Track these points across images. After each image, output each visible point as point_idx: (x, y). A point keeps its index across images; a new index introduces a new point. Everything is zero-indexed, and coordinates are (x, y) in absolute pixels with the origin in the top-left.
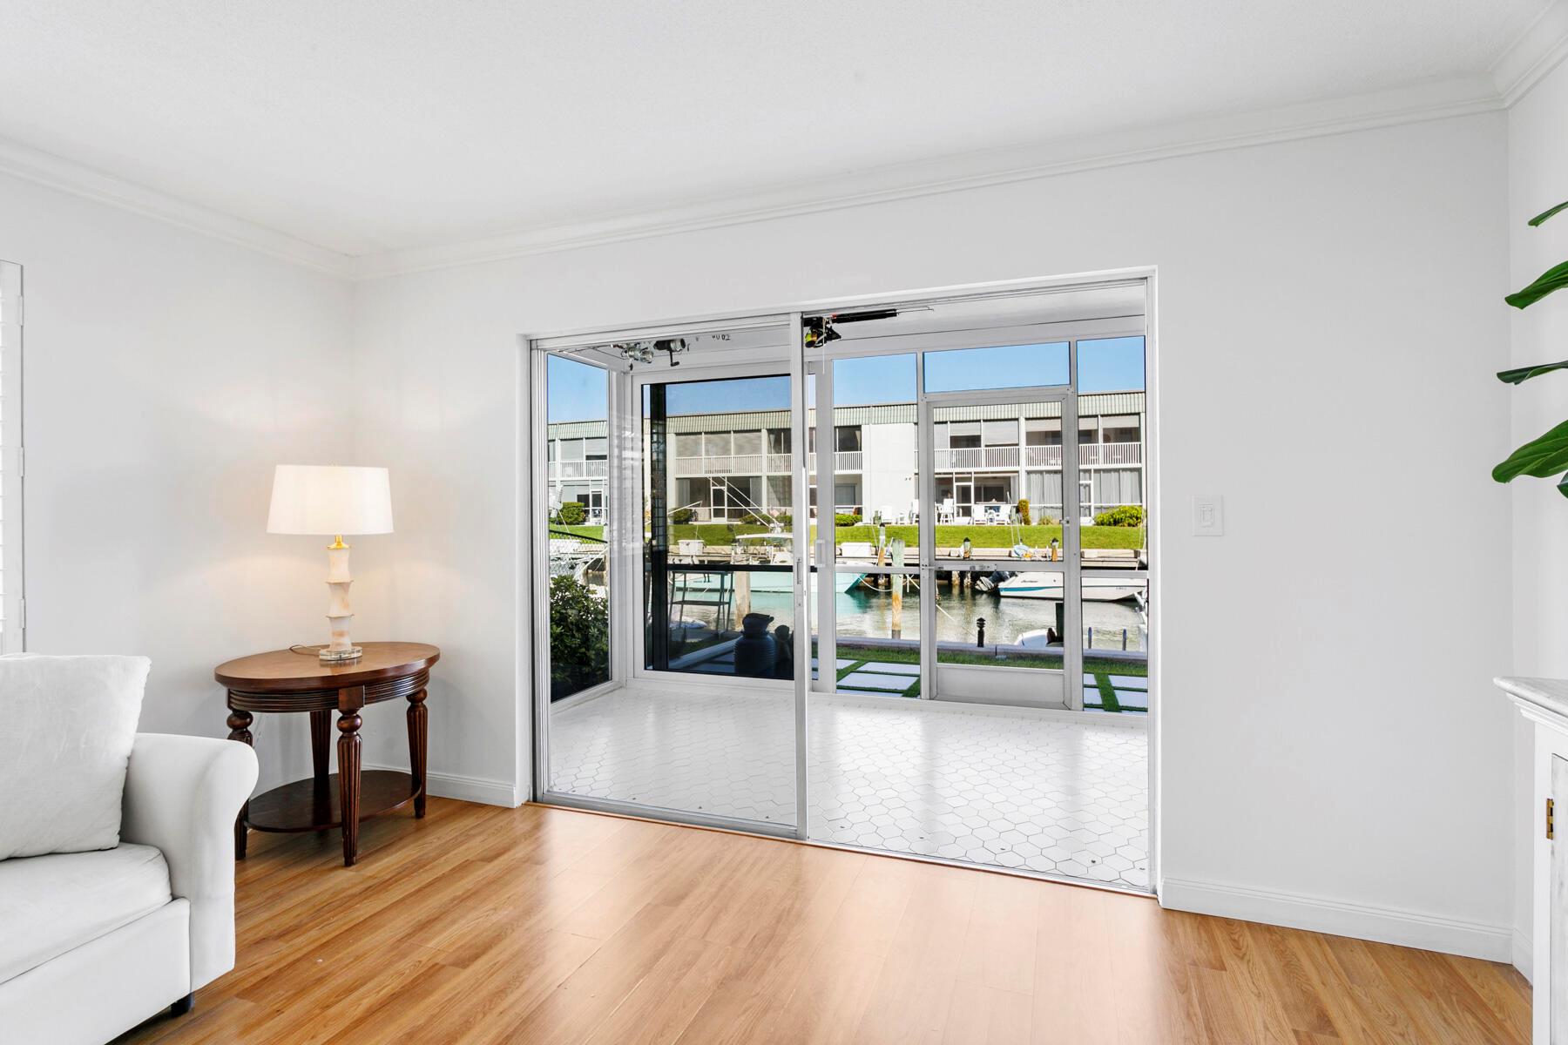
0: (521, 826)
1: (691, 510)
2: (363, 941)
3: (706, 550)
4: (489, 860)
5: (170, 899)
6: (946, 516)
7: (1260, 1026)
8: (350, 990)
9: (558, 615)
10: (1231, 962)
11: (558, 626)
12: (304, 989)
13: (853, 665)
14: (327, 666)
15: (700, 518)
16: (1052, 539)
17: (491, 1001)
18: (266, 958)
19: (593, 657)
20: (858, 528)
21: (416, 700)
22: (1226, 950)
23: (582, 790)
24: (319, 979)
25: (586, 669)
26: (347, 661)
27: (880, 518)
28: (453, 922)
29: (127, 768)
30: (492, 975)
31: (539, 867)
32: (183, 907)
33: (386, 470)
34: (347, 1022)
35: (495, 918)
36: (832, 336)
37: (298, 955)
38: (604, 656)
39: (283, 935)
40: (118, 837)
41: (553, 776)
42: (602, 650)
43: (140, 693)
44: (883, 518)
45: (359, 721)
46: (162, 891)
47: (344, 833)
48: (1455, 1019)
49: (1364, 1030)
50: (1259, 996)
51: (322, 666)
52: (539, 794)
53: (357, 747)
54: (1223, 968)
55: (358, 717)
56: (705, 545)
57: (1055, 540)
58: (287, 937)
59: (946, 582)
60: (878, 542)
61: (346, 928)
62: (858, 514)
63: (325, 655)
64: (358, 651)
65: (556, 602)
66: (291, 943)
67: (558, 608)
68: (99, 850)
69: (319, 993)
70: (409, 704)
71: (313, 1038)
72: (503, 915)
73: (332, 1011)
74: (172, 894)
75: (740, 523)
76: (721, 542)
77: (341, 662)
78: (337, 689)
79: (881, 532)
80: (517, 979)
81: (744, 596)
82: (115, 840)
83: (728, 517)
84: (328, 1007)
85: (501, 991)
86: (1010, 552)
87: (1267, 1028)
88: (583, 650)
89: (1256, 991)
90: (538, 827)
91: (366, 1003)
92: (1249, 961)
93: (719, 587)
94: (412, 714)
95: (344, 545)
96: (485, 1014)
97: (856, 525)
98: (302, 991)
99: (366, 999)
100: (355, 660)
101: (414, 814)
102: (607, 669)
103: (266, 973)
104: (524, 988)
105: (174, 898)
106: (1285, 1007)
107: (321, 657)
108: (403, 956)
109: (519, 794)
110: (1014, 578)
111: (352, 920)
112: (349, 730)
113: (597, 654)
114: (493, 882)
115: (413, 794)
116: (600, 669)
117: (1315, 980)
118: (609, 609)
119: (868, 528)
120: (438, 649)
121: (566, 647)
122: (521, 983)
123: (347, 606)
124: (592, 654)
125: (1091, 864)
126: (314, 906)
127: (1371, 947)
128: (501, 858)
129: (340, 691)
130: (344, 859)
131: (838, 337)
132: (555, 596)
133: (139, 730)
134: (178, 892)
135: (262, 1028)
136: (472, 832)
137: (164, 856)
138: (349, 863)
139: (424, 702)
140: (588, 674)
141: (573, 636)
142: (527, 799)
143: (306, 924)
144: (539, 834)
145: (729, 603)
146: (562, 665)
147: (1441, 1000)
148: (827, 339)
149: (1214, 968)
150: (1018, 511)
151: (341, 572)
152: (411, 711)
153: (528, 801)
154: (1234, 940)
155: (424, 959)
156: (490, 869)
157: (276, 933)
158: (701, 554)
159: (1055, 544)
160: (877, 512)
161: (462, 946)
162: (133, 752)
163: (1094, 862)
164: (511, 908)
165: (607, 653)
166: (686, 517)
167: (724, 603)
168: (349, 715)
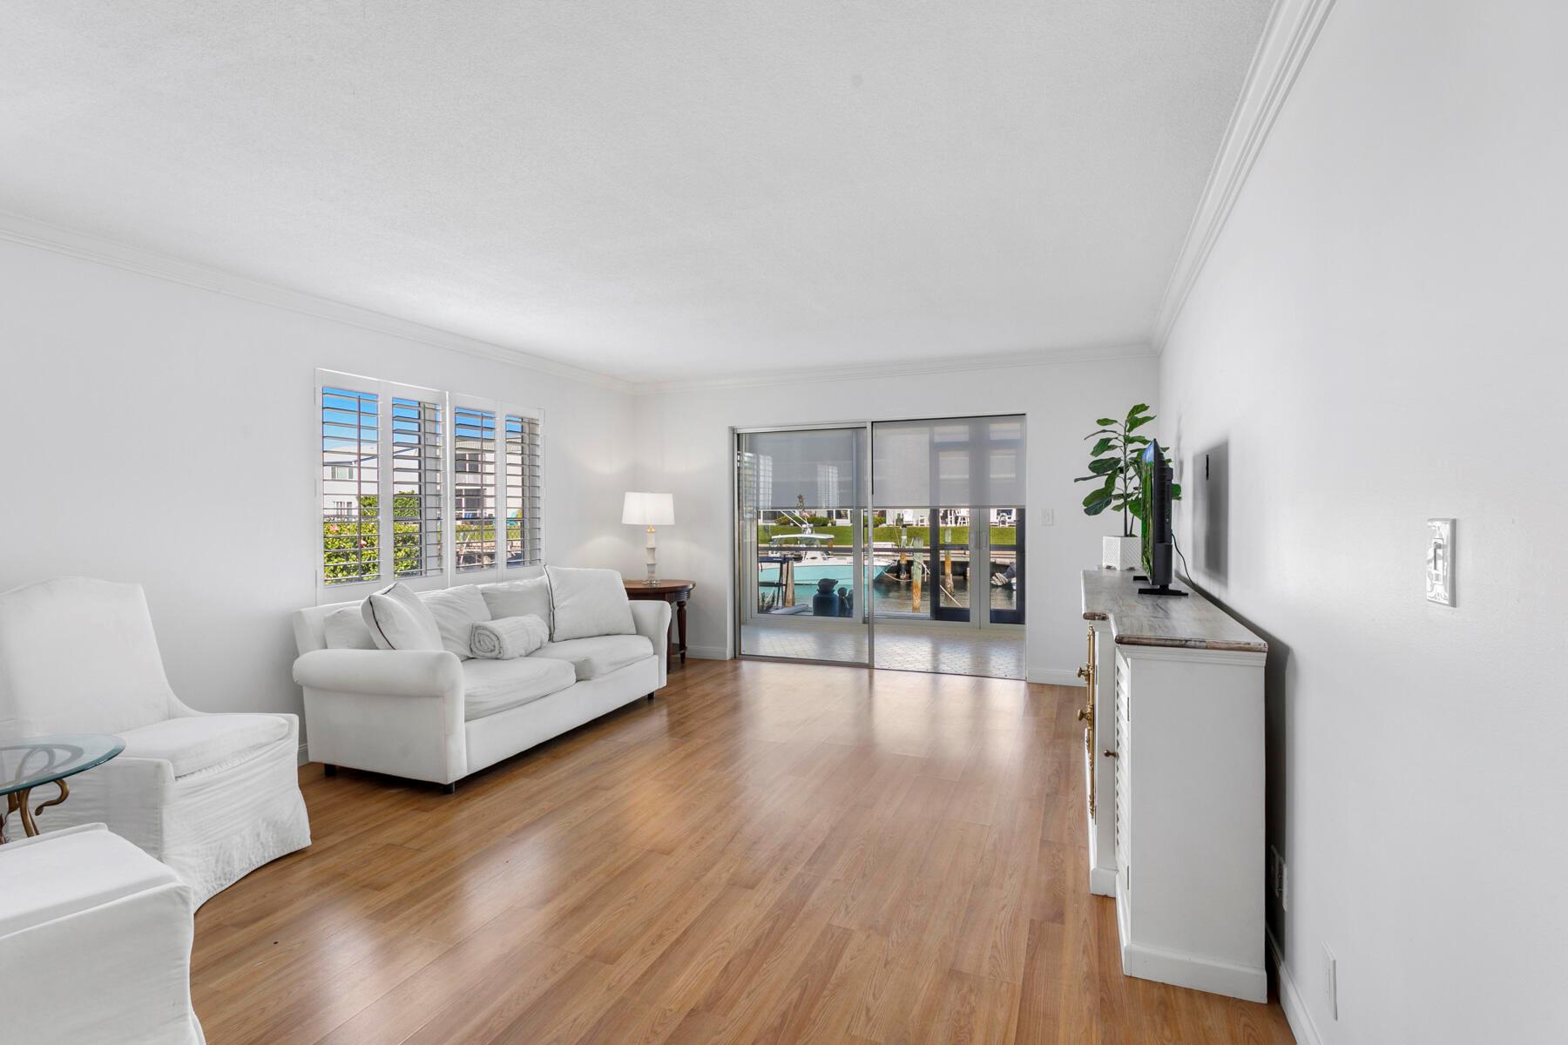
0: (729, 667)
5: (654, 653)
12: (677, 701)
20: (883, 529)
21: (681, 604)
27: (902, 520)
29: (631, 609)
32: (657, 657)
33: (671, 495)
44: (904, 520)
52: (737, 654)
60: (900, 542)
63: (645, 582)
68: (632, 634)
70: (678, 605)
77: (651, 585)
79: (903, 533)
82: (635, 632)
90: (736, 669)
94: (679, 612)
95: (654, 530)
97: (881, 526)
109: (729, 654)
123: (654, 558)
139: (685, 606)
143: (676, 683)
144: (737, 671)
151: (651, 543)
152: (679, 608)
153: (732, 657)
160: (899, 515)
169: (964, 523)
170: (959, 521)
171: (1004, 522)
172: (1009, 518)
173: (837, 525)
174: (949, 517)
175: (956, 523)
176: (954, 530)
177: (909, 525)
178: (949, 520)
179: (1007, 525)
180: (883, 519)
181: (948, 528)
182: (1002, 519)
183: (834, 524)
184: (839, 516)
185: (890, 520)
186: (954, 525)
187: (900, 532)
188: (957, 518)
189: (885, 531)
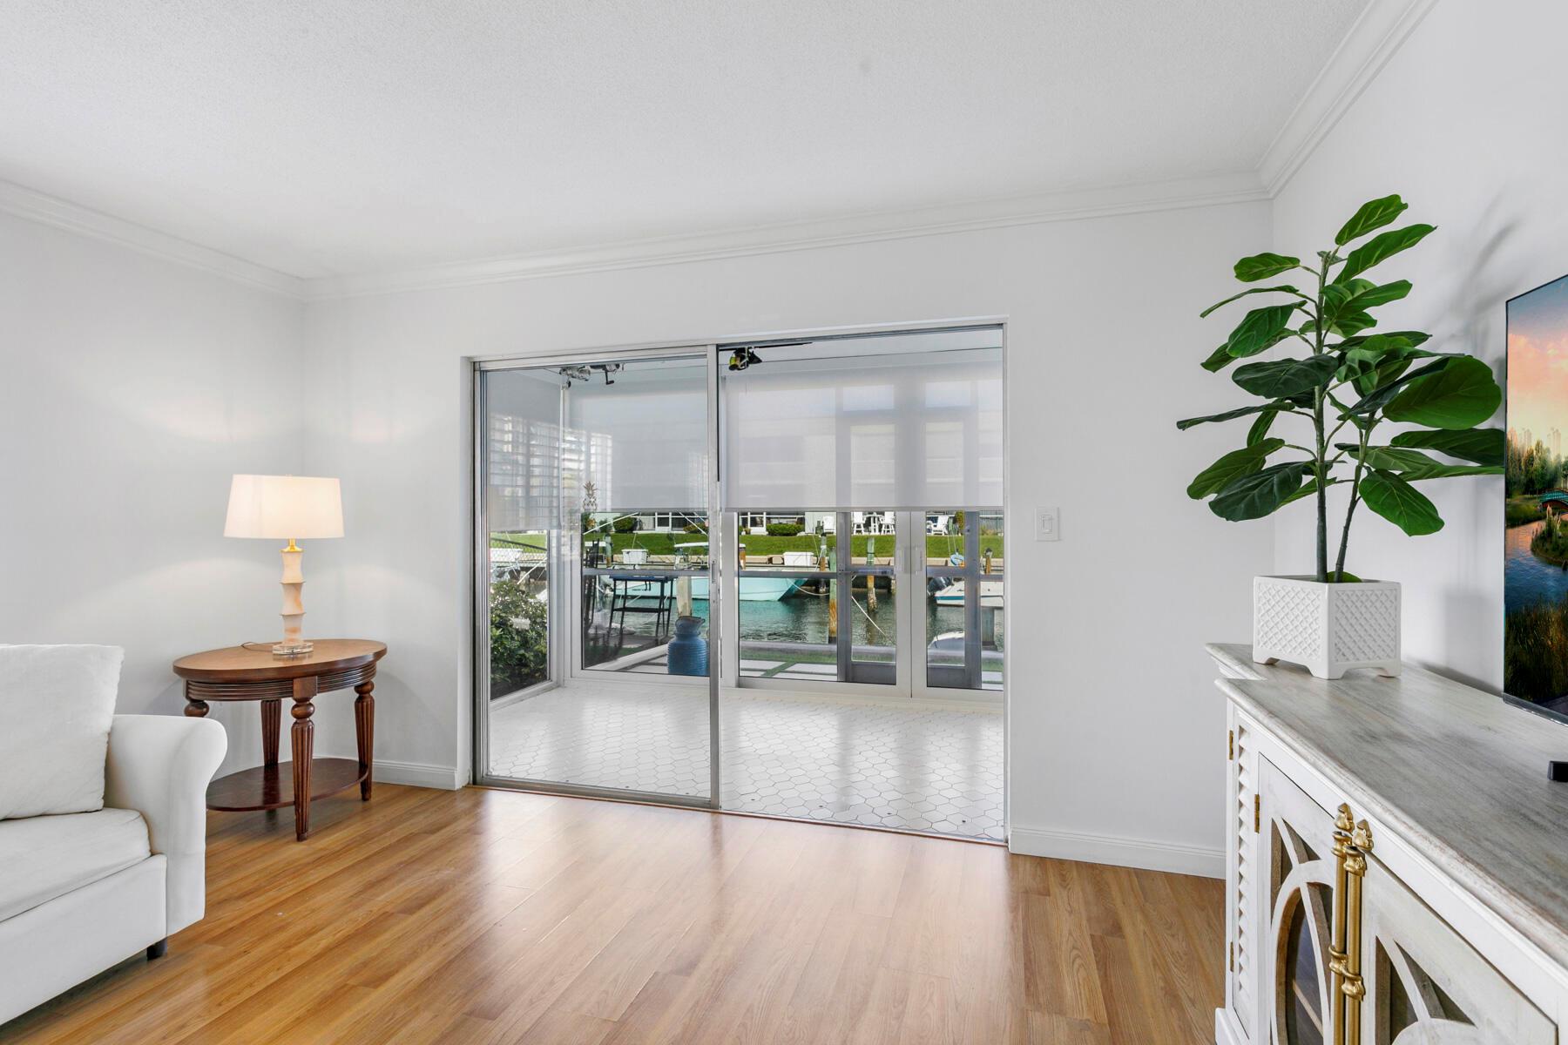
0: (462, 805)
1: (635, 519)
2: (318, 898)
3: (649, 559)
4: (433, 832)
5: (150, 854)
6: (888, 527)
7: (1066, 932)
8: (309, 934)
9: (498, 618)
10: (1055, 889)
11: (498, 628)
12: (266, 936)
13: (781, 666)
14: (279, 660)
15: (645, 528)
16: (986, 548)
17: (435, 937)
18: (229, 914)
19: (532, 658)
20: (802, 537)
21: (363, 691)
22: (1053, 880)
23: (519, 773)
24: (280, 928)
25: (525, 670)
26: (299, 656)
27: (822, 528)
28: (401, 880)
29: (108, 743)
30: (437, 917)
31: (477, 836)
32: (160, 862)
33: (337, 480)
34: (308, 958)
35: (438, 877)
36: (754, 359)
37: (260, 910)
38: (542, 658)
39: (244, 896)
40: (102, 802)
41: (491, 764)
42: (541, 652)
43: (116, 678)
44: (825, 527)
45: (312, 709)
46: (142, 848)
47: (297, 810)
48: (1217, 924)
49: (1145, 933)
50: (1071, 913)
51: (274, 660)
52: (478, 778)
53: (310, 732)
54: (1048, 894)
55: (311, 704)
56: (649, 554)
57: (989, 550)
58: (248, 898)
59: (884, 591)
60: (819, 552)
61: (302, 888)
62: (801, 524)
63: (278, 650)
64: (310, 647)
65: (497, 606)
66: (251, 902)
67: (498, 612)
68: (86, 812)
69: (282, 937)
70: (358, 695)
71: (278, 969)
72: (447, 873)
73: (295, 949)
74: (151, 851)
75: (684, 532)
76: (666, 551)
77: (294, 656)
78: (292, 679)
79: (823, 542)
80: (460, 920)
81: (686, 604)
82: (100, 804)
83: (672, 526)
84: (290, 947)
85: (444, 930)
86: (947, 561)
87: (1070, 934)
88: (522, 652)
89: (1069, 909)
91: (324, 943)
92: (1069, 889)
93: (659, 594)
94: (360, 704)
95: (297, 549)
96: (430, 947)
97: (798, 535)
98: (265, 937)
99: (324, 940)
100: (307, 655)
101: (360, 797)
102: (545, 669)
103: (231, 925)
104: (465, 925)
105: (153, 854)
106: (1089, 920)
107: (275, 652)
108: (356, 907)
109: (460, 777)
110: (950, 587)
111: (307, 882)
112: (302, 716)
113: (536, 656)
114: (436, 849)
115: (360, 778)
116: (539, 670)
117: (1118, 901)
118: (548, 613)
119: (811, 537)
120: (385, 645)
121: (505, 648)
122: (463, 923)
123: (298, 603)
124: (530, 655)
125: (962, 823)
126: (270, 873)
127: (1169, 877)
128: (443, 831)
129: (295, 680)
130: (296, 835)
131: (759, 361)
132: (495, 599)
133: (116, 712)
134: (158, 848)
135: (232, 965)
136: (415, 811)
137: (144, 818)
138: (300, 838)
139: (371, 694)
140: (527, 675)
141: (512, 638)
142: (467, 782)
143: (265, 886)
144: (479, 811)
145: (669, 610)
146: (501, 666)
147: (1211, 913)
148: (748, 363)
149: (1040, 894)
150: (955, 522)
151: (293, 574)
152: (360, 701)
153: (468, 784)
154: (1063, 875)
155: (375, 909)
156: (434, 839)
157: (236, 895)
158: (645, 563)
159: (988, 553)
160: (819, 522)
161: (408, 899)
162: (112, 728)
163: (964, 821)
164: (453, 869)
165: (545, 655)
166: (631, 525)
167: (663, 610)
168: (303, 702)
169: (888, 531)
170: (883, 528)
171: (929, 531)
172: (935, 526)
173: (752, 533)
174: (872, 524)
175: (880, 531)
176: (877, 539)
177: (830, 533)
178: (872, 528)
179: (933, 533)
180: (801, 526)
181: (872, 536)
182: (928, 527)
183: (748, 533)
184: (754, 523)
185: (810, 528)
186: (877, 533)
187: (819, 541)
188: (881, 526)
189: (804, 540)
